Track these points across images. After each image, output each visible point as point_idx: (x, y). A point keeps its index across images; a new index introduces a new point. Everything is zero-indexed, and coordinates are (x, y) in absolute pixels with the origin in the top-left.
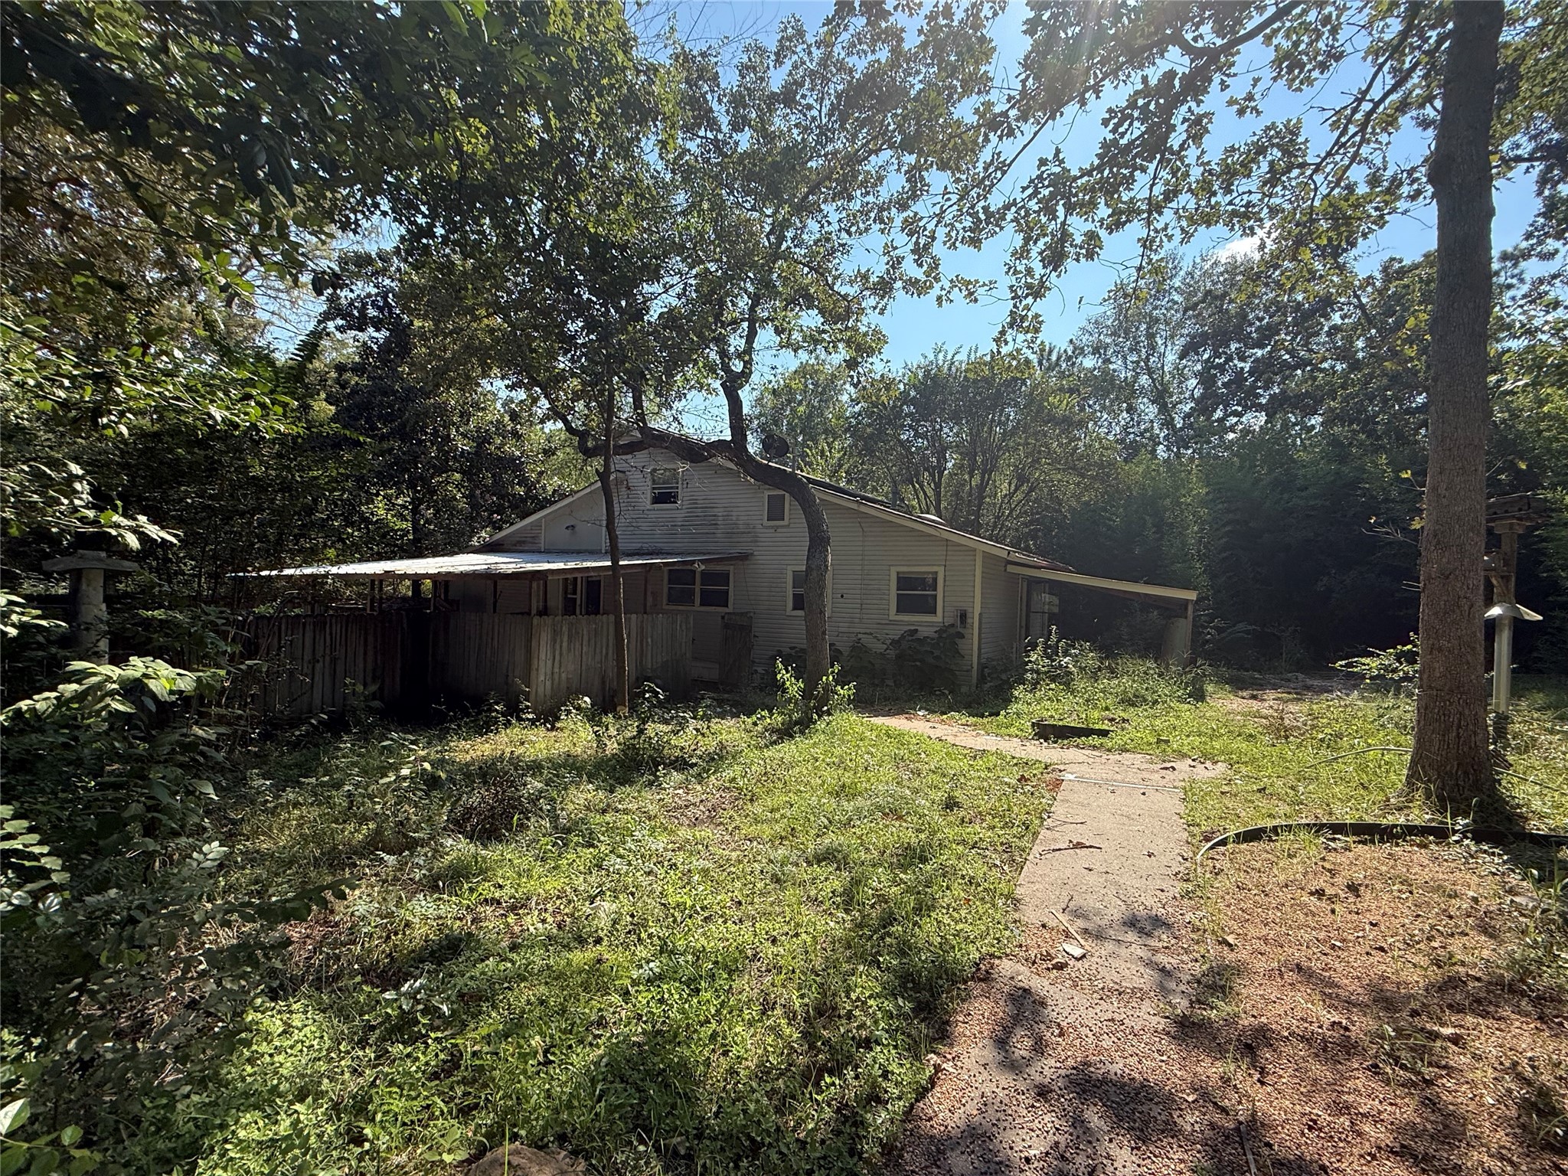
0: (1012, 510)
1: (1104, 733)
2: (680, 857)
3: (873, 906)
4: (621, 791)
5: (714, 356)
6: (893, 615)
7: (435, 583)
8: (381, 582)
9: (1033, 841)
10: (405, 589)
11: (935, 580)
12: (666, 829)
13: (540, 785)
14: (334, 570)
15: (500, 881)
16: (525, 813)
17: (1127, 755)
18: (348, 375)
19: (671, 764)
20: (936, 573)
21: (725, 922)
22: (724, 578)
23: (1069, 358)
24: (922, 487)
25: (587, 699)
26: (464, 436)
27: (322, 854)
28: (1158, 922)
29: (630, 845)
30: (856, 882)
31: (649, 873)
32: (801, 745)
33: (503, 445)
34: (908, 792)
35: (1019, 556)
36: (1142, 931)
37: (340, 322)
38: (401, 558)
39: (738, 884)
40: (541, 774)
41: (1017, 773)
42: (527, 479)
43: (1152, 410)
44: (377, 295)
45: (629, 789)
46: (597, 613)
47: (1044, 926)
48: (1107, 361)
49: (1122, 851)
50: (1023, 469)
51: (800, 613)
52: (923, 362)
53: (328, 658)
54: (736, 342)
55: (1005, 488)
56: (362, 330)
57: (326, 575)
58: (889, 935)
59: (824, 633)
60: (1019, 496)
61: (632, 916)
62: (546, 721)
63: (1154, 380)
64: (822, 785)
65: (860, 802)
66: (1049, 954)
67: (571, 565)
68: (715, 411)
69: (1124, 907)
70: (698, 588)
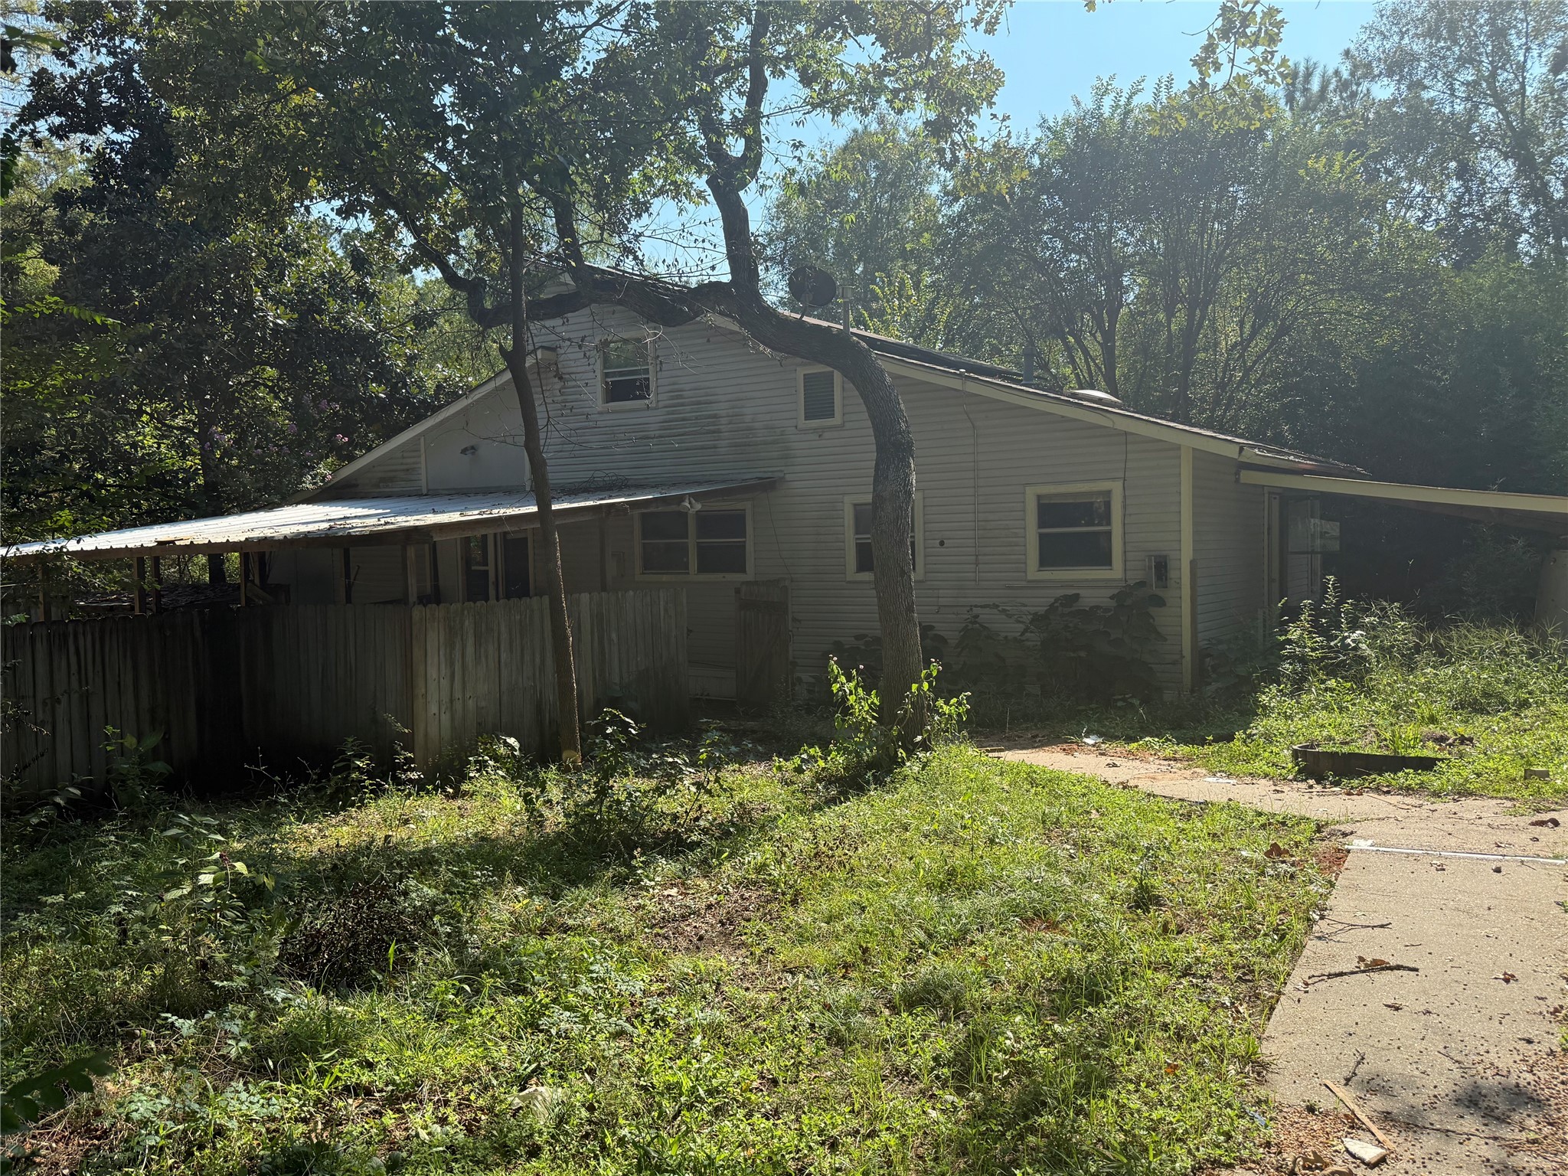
0: (1247, 371)
1: (1426, 764)
2: (670, 1007)
3: (1005, 1082)
4: (573, 895)
5: (693, 131)
6: (1033, 571)
7: (245, 558)
8: (156, 561)
9: (1294, 960)
10: (199, 569)
11: (1108, 505)
12: (647, 958)
13: (431, 892)
14: (72, 546)
15: (369, 1056)
16: (408, 939)
17: (1469, 803)
18: (75, 211)
19: (657, 844)
20: (1109, 493)
21: (749, 1115)
22: (735, 523)
23: (1344, 85)
24: (1079, 341)
25: (512, 741)
26: (277, 301)
27: (80, 1019)
28: (1521, 1097)
29: (586, 987)
30: (975, 1040)
31: (620, 1034)
32: (878, 803)
33: (343, 313)
34: (1066, 880)
35: (1258, 454)
36: (1490, 1115)
37: (57, 120)
38: (188, 518)
39: (771, 1049)
40: (436, 873)
41: (1263, 841)
42: (389, 370)
43: (1506, 170)
44: (114, 67)
45: (584, 892)
46: (524, 593)
47: (1311, 1109)
48: (1418, 86)
49: (1456, 974)
50: (1265, 296)
51: (867, 576)
52: (1073, 112)
53: (75, 697)
54: (732, 103)
55: (1231, 334)
56: (93, 132)
57: (59, 554)
58: (1032, 1130)
59: (910, 609)
60: (1260, 344)
61: (591, 1109)
62: (446, 782)
63: (1506, 115)
64: (915, 873)
65: (982, 899)
66: (1318, 1158)
67: (473, 515)
68: (700, 232)
69: (1457, 1073)
70: (692, 541)
